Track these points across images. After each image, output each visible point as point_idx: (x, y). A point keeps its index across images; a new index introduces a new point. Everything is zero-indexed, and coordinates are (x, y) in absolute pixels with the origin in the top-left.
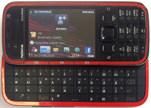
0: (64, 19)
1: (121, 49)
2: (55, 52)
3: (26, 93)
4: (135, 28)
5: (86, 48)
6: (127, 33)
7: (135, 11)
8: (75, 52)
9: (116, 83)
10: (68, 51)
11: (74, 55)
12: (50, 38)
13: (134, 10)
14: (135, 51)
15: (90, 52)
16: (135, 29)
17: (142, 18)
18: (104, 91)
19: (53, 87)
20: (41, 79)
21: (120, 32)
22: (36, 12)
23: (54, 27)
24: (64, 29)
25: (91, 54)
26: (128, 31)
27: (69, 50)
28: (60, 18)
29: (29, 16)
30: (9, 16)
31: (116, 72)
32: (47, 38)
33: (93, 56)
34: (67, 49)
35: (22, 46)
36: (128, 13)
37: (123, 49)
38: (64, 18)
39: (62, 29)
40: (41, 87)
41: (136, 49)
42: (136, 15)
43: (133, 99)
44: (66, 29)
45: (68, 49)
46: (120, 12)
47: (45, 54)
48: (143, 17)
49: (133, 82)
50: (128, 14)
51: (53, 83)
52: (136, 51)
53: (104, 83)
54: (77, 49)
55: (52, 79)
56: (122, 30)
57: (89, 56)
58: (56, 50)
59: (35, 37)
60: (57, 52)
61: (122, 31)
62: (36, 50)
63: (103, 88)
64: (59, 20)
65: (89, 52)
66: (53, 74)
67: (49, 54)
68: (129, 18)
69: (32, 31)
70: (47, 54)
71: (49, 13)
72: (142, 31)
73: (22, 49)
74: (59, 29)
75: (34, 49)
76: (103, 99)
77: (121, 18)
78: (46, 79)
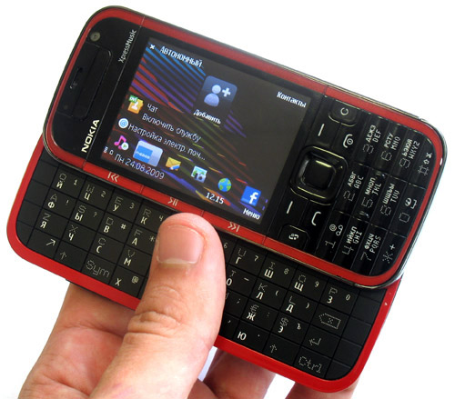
0: (225, 95)
1: (333, 228)
2: (168, 169)
3: (62, 239)
4: (392, 187)
5: (248, 189)
6: (368, 192)
7: (412, 144)
8: (216, 188)
9: (290, 309)
10: (201, 178)
11: (210, 196)
12: (172, 129)
13: (410, 141)
14: (367, 247)
15: (254, 204)
16: (390, 191)
17: (421, 167)
18: (251, 317)
19: (131, 253)
20: (110, 222)
21: (350, 184)
22: (164, 51)
23: (192, 105)
24: (212, 119)
25: (255, 208)
26: (372, 189)
27: (204, 177)
28: (217, 88)
29: (144, 55)
30: (96, 37)
31: (302, 279)
32: (164, 125)
33: (256, 216)
34: (200, 173)
35: (95, 122)
36: (390, 142)
37: (338, 230)
38: (227, 92)
39: (208, 117)
40: (102, 241)
41: (372, 243)
42: (408, 155)
43: (318, 369)
44: (219, 122)
45: (203, 173)
46: (371, 131)
47: (142, 163)
48: (425, 166)
49: (335, 323)
50: (390, 146)
51: (135, 241)
52: (371, 247)
53: (260, 295)
54: (225, 184)
55: (137, 232)
56: (356, 179)
57: (247, 212)
58: (173, 164)
59: (137, 112)
60: (174, 171)
61: (354, 183)
62: (125, 146)
63: (253, 308)
64: (212, 92)
65: (251, 202)
66: (143, 220)
67: (152, 167)
68: (389, 156)
69: (135, 96)
70: (147, 166)
71: (193, 66)
72: (409, 203)
73: (92, 130)
74: (203, 115)
75: (122, 142)
76: (240, 335)
77: (367, 147)
78: (123, 227)
